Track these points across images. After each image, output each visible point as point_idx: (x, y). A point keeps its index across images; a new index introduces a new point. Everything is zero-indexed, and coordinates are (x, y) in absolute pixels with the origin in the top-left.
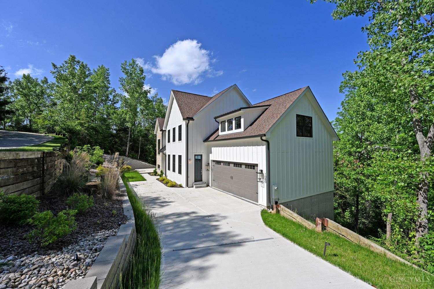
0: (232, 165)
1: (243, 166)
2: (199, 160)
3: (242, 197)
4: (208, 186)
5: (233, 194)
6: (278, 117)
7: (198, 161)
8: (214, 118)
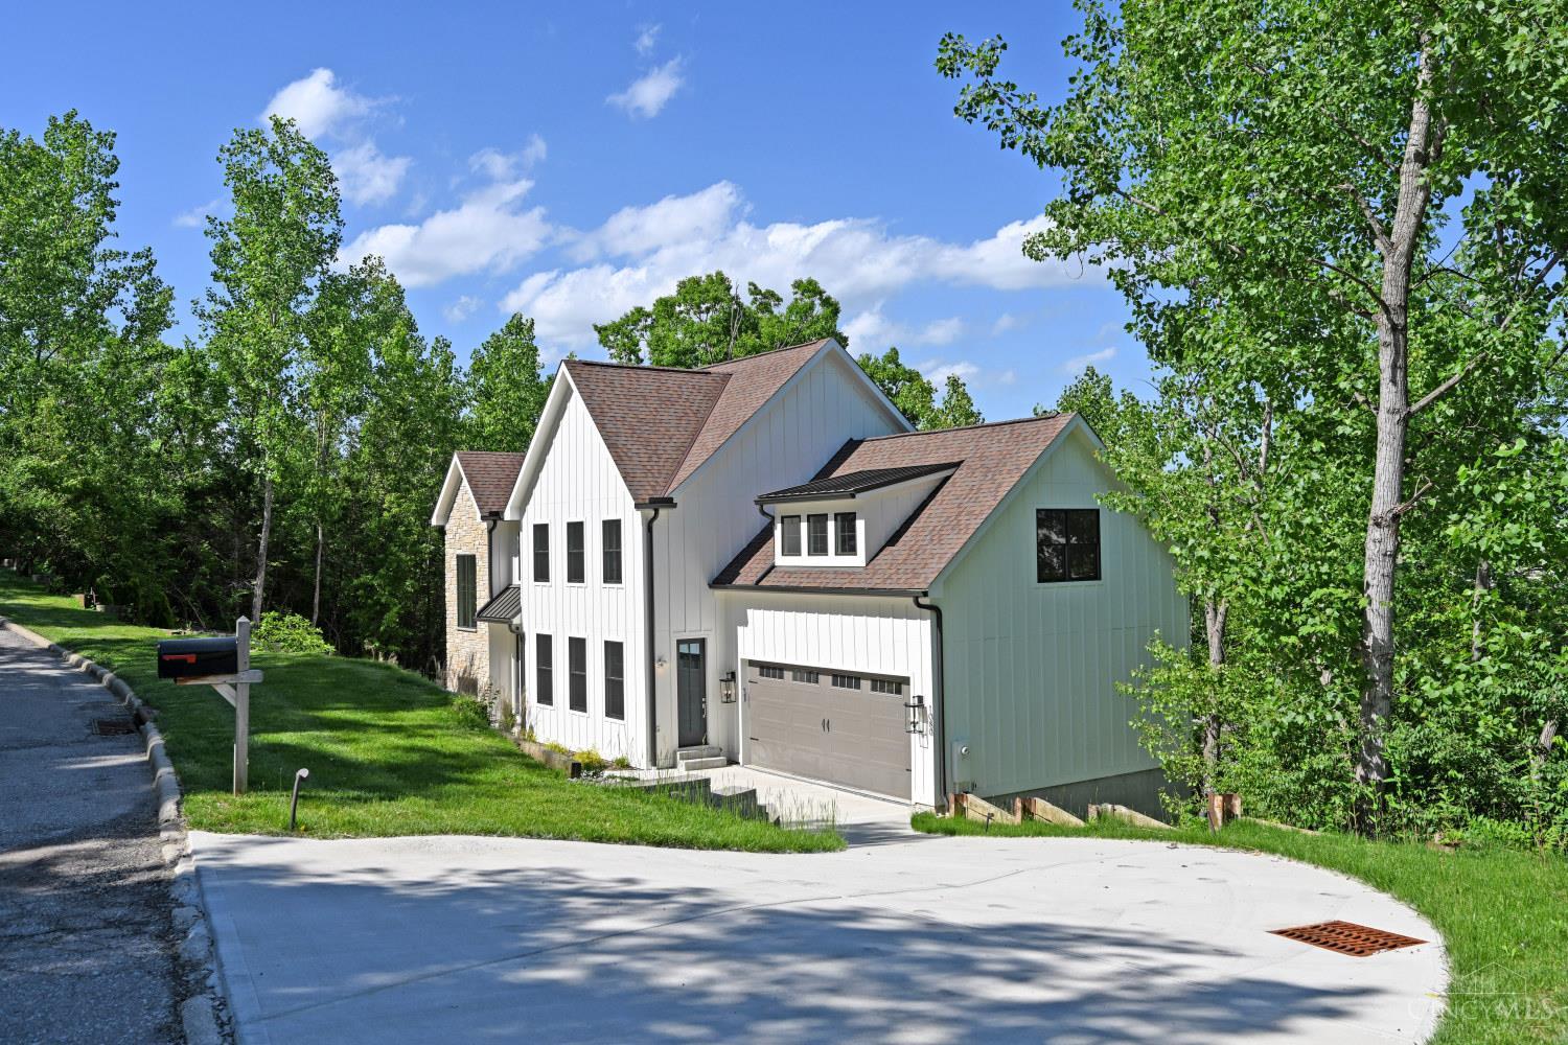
0: (826, 680)
1: (866, 684)
2: (694, 656)
3: (862, 788)
4: (732, 761)
5: (832, 782)
6: (971, 531)
7: (692, 662)
8: (756, 502)
